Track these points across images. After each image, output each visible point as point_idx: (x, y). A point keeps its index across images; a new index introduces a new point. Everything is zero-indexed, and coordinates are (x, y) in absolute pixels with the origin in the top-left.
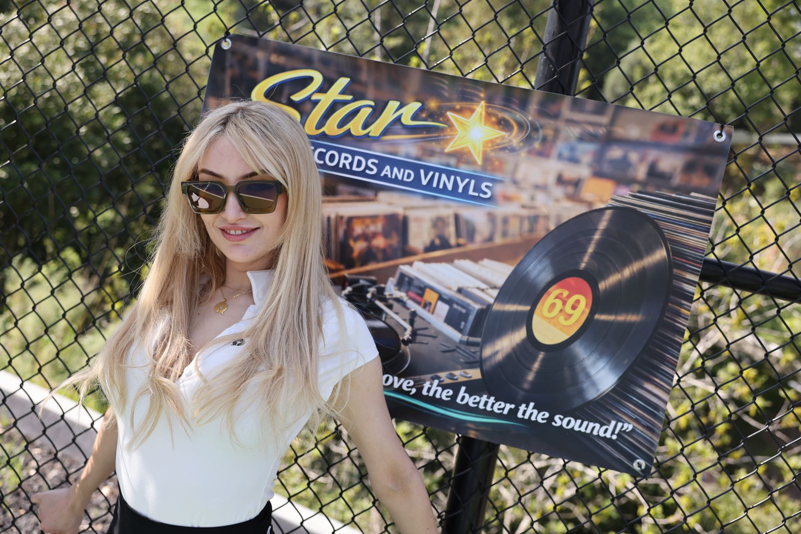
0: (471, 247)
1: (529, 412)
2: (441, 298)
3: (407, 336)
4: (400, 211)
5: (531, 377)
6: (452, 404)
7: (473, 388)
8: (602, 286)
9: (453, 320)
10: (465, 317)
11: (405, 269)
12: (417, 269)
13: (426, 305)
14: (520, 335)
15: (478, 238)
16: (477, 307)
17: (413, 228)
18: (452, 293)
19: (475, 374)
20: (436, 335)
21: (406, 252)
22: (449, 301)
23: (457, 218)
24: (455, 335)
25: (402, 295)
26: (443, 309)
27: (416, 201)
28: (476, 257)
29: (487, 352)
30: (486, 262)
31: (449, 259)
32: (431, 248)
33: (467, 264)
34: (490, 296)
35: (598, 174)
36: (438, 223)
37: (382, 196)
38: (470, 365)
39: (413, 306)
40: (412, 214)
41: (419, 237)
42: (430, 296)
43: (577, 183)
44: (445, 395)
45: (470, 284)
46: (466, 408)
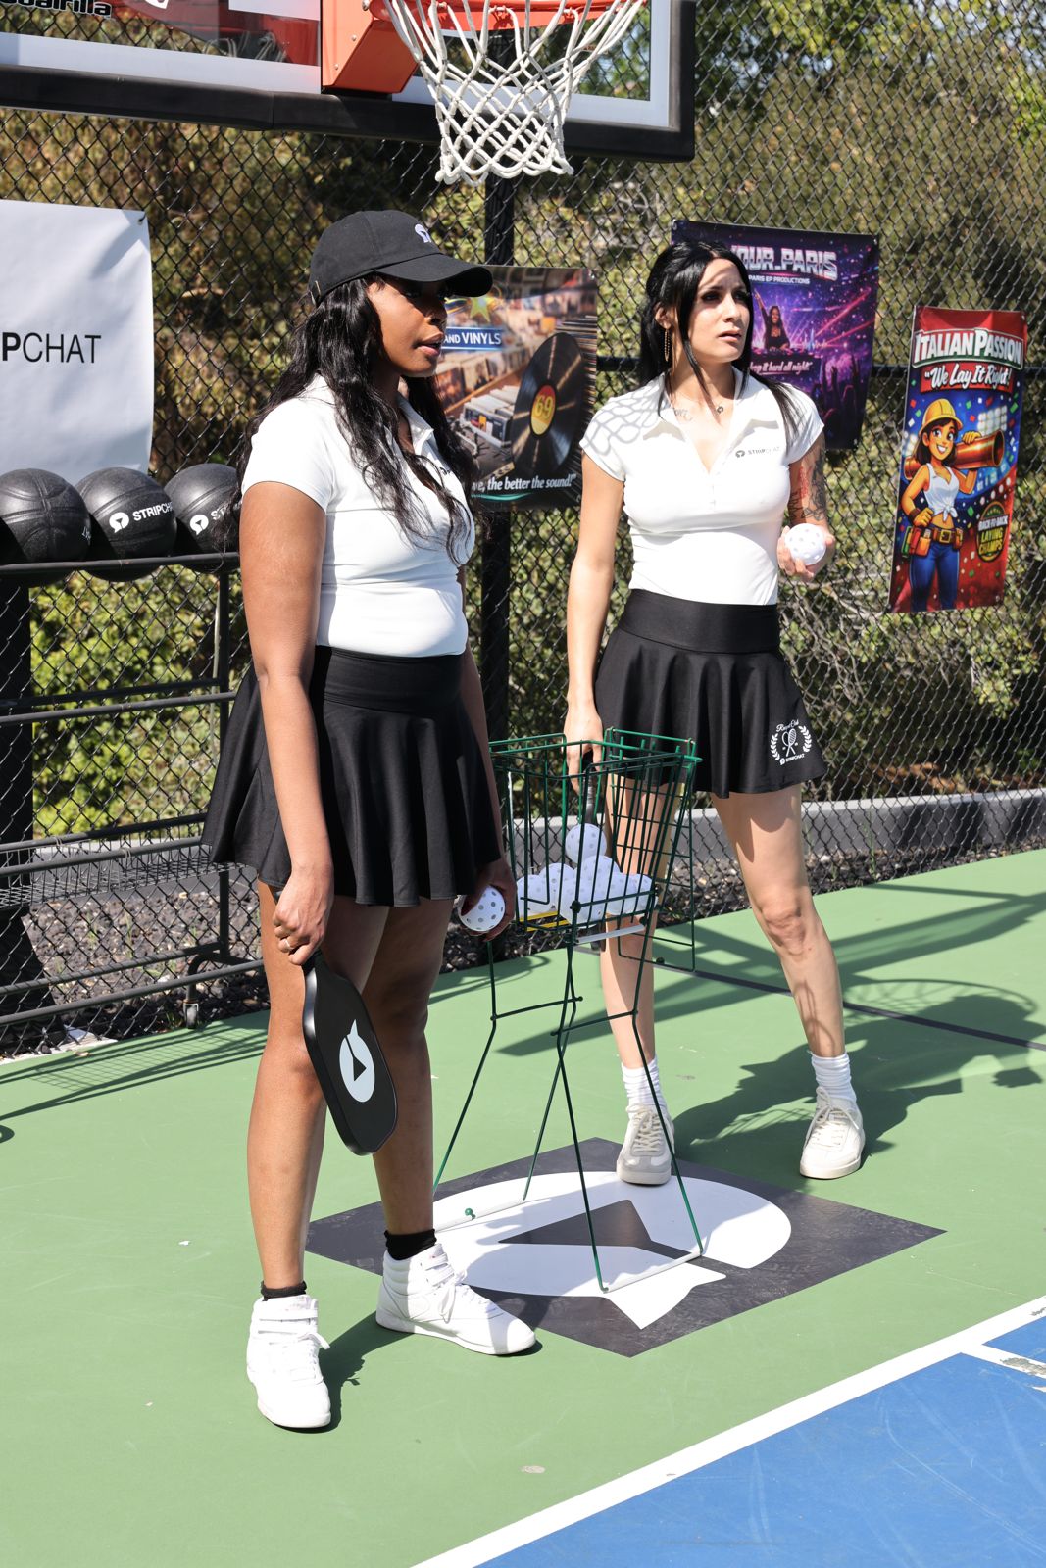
0: (497, 380)
1: (538, 483)
2: (489, 420)
3: (475, 452)
4: (458, 365)
5: (535, 459)
6: (503, 492)
7: (512, 476)
8: (558, 387)
9: (496, 433)
10: (500, 429)
11: (468, 405)
12: (474, 403)
13: (481, 427)
14: (527, 433)
15: (499, 372)
16: (506, 420)
17: (467, 375)
18: (492, 415)
19: (511, 466)
20: (490, 446)
21: (465, 393)
22: (491, 420)
23: (487, 361)
24: (498, 443)
25: (468, 424)
26: (490, 426)
27: (466, 355)
28: (499, 386)
29: (515, 449)
30: (506, 388)
31: (486, 392)
32: (478, 386)
33: (496, 392)
34: (511, 410)
35: (547, 315)
36: (479, 367)
37: (448, 356)
38: (507, 461)
39: (475, 430)
40: (465, 365)
41: (471, 380)
42: (482, 420)
43: (538, 323)
44: (498, 486)
45: (501, 405)
46: (510, 492)
